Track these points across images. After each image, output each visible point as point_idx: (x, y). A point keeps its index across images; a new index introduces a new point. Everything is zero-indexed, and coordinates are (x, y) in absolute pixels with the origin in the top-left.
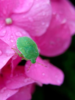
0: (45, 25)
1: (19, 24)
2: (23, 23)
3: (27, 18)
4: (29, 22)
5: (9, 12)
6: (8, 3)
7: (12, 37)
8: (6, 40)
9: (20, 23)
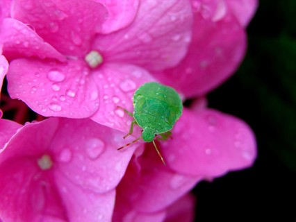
0: (181, 39)
2: (128, 50)
3: (136, 37)
4: (142, 44)
5: (87, 38)
6: (80, 21)
7: (116, 100)
8: (108, 121)
9: (119, 53)
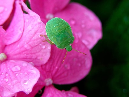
1: (15, 57)
